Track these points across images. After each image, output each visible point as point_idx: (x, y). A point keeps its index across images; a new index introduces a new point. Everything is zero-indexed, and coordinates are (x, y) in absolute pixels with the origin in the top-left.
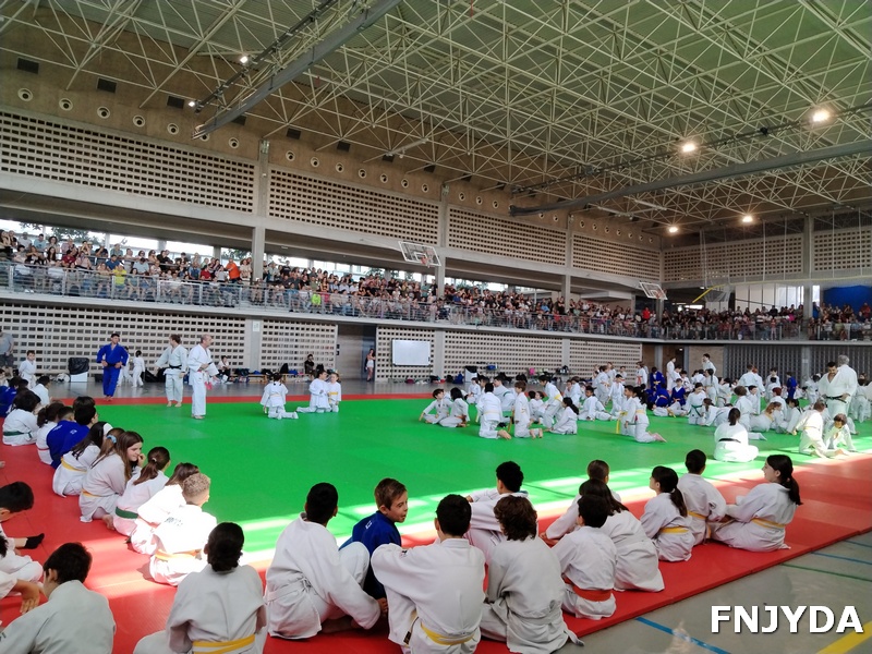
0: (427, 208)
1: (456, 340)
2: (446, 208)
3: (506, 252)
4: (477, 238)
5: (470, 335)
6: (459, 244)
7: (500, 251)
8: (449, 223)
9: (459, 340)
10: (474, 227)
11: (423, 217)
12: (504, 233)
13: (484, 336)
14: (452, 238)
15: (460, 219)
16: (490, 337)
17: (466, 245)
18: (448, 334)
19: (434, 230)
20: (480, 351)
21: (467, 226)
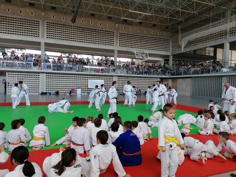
0: (33, 22)
2: (44, 22)
3: (80, 40)
4: (63, 34)
5: (60, 75)
6: (52, 37)
7: (76, 40)
8: (46, 28)
9: (54, 77)
10: (61, 30)
11: (31, 26)
12: (78, 32)
13: (68, 76)
14: (48, 34)
15: (52, 26)
16: (72, 76)
17: (57, 37)
18: (48, 75)
19: (37, 31)
20: (66, 81)
21: (57, 29)
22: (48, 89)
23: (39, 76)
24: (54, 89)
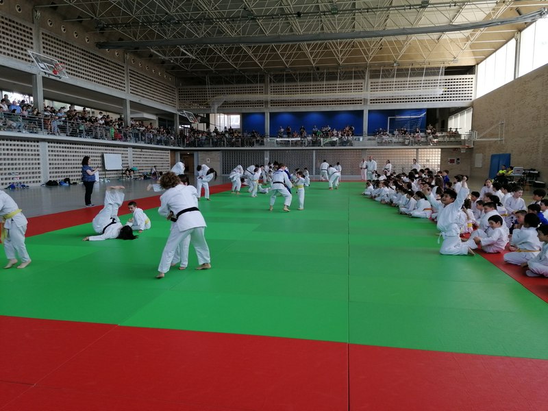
0: (22, 28)
1: (56, 149)
2: (38, 31)
5: (69, 146)
8: (42, 45)
9: (59, 149)
10: (62, 52)
11: (20, 36)
13: (77, 146)
15: (51, 43)
16: (81, 146)
18: (50, 144)
22: (52, 175)
23: (38, 148)
24: (60, 174)
